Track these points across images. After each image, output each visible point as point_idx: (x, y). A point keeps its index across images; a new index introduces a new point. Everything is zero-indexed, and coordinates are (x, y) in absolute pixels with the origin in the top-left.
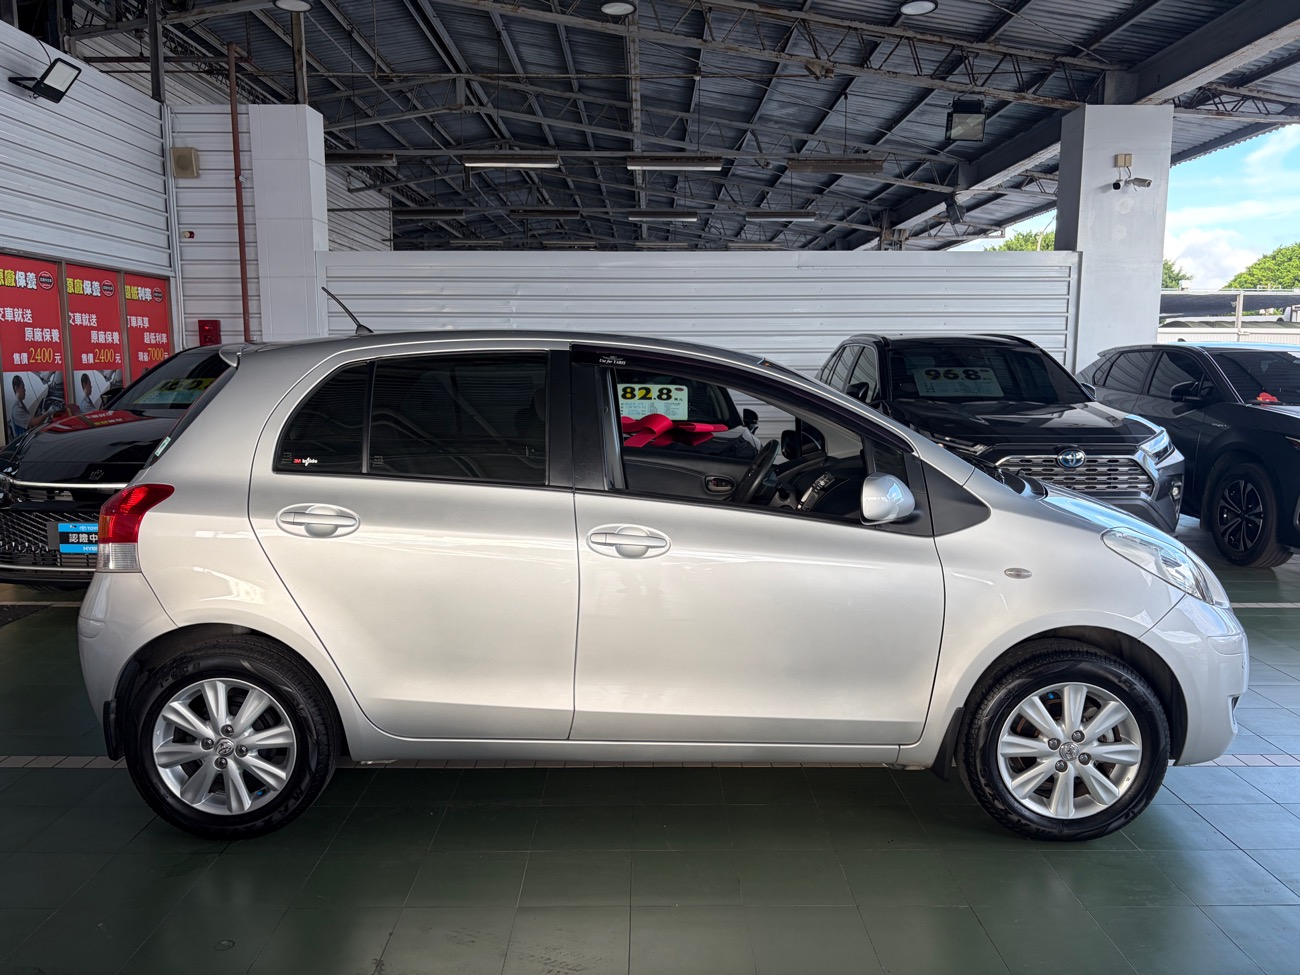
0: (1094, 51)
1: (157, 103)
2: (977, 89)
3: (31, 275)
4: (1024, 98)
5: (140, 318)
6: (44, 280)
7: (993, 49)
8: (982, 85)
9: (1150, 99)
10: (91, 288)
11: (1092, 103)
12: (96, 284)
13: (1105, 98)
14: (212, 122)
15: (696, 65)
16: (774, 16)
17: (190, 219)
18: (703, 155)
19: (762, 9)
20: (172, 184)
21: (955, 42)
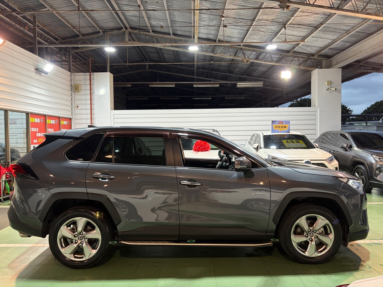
0: (319, 55)
1: (70, 73)
4: (301, 67)
7: (292, 55)
8: (289, 64)
10: (53, 122)
13: (323, 67)
14: (84, 78)
15: (212, 59)
16: (233, 47)
17: (77, 103)
18: (214, 82)
19: (230, 46)
20: (73, 94)
21: (281, 53)
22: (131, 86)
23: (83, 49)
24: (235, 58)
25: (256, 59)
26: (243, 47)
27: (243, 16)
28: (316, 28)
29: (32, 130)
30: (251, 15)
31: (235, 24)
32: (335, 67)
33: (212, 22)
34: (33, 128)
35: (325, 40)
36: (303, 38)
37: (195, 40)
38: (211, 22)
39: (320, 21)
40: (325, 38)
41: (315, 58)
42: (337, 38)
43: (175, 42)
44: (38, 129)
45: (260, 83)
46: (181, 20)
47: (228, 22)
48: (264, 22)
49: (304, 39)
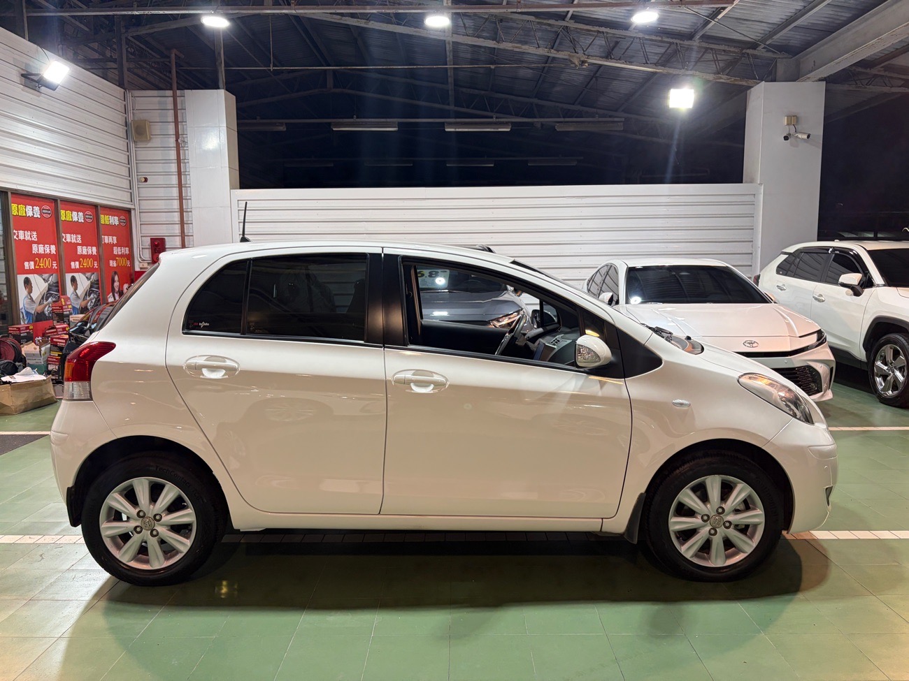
0: (769, 45)
1: (123, 90)
2: (688, 72)
3: (37, 209)
4: (721, 78)
5: (110, 237)
6: (45, 211)
7: (698, 45)
8: (691, 70)
10: (77, 217)
11: (766, 81)
13: (777, 78)
14: (160, 103)
15: (491, 56)
16: (546, 24)
17: (145, 168)
18: (498, 120)
19: (537, 19)
20: (132, 145)
21: (671, 40)
22: (285, 129)
23: (154, 28)
24: (553, 55)
25: (607, 57)
26: (572, 25)
29: (18, 236)
32: (809, 78)
34: (21, 232)
41: (758, 54)
44: (35, 233)
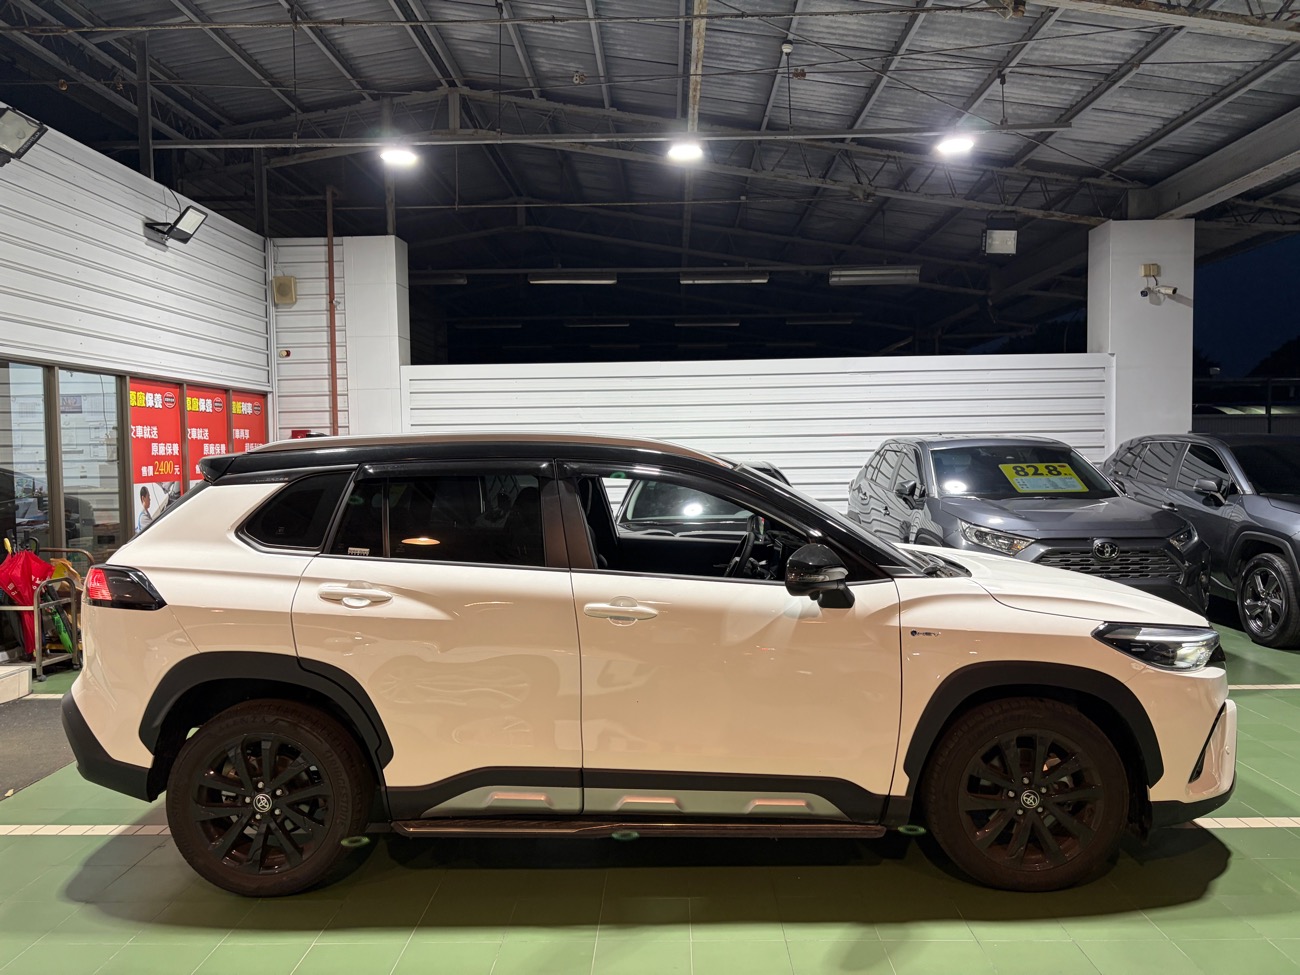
0: (1118, 172)
1: (262, 238)
2: (1009, 208)
3: (158, 396)
4: (1053, 215)
5: (242, 431)
6: (168, 400)
7: (1021, 172)
8: (1013, 205)
9: (1172, 215)
10: (204, 405)
11: (1115, 219)
12: (209, 401)
13: (1128, 215)
14: (309, 254)
15: (743, 186)
16: (819, 147)
17: (287, 339)
18: (750, 269)
19: (808, 142)
20: (272, 309)
21: (985, 167)
22: (466, 282)
23: (305, 157)
24: (825, 186)
25: (896, 187)
26: (854, 148)
27: (857, 40)
28: (1110, 78)
29: (135, 434)
30: (884, 34)
31: (829, 66)
33: (747, 60)
34: (139, 428)
35: (1141, 119)
36: (1062, 116)
37: (690, 123)
38: (743, 60)
39: (1123, 54)
40: (1140, 112)
41: (1103, 183)
42: (1181, 113)
43: (617, 132)
44: (155, 428)
45: (910, 272)
46: (640, 56)
47: (805, 58)
48: (930, 58)
49: (1066, 116)
